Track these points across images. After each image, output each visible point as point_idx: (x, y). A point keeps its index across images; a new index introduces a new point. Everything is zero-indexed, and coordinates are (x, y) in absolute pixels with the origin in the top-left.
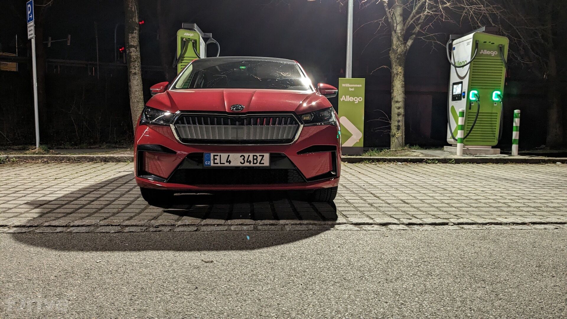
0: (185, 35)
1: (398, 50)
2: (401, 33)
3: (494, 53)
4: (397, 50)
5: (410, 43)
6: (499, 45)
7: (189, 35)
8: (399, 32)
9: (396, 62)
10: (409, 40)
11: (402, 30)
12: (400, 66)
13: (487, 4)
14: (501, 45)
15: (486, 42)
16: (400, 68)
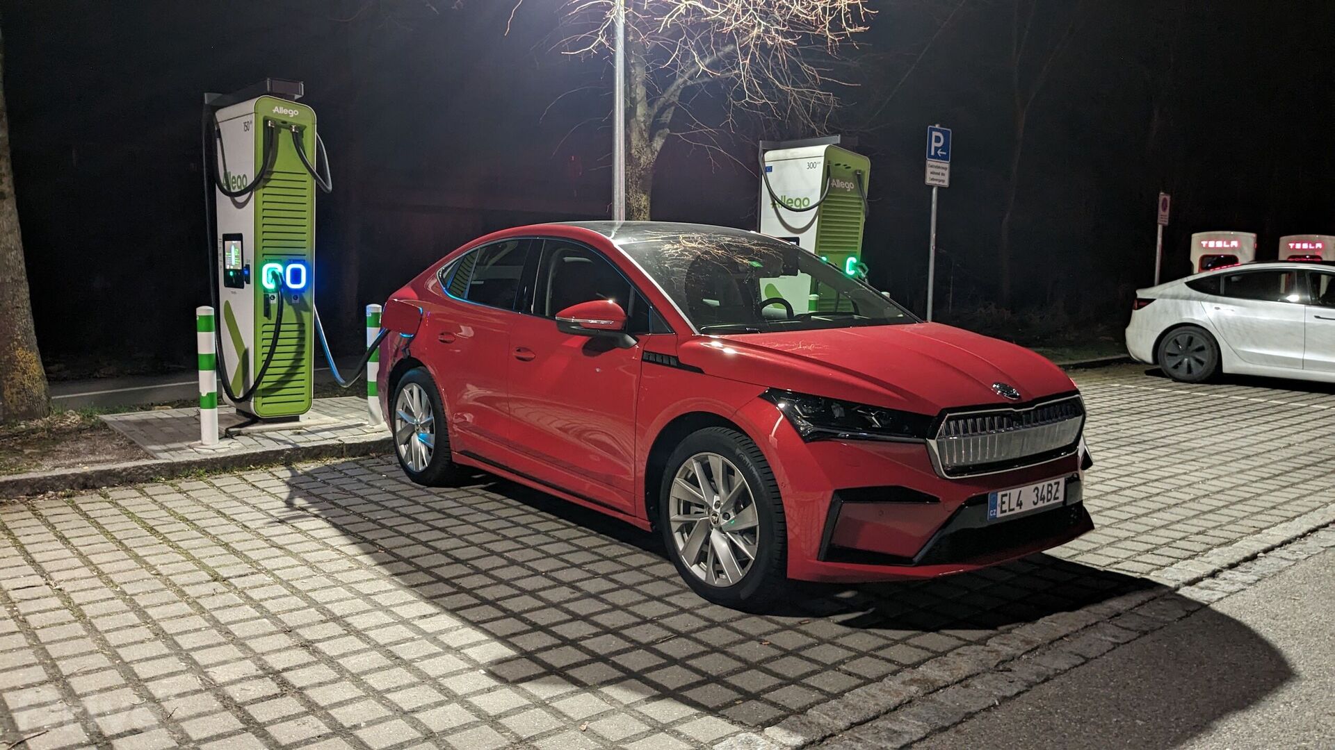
0: (274, 111)
1: (642, 159)
2: (645, 122)
3: (850, 186)
4: (640, 157)
5: (658, 144)
6: (856, 171)
7: (285, 111)
8: (642, 119)
9: (636, 184)
10: (657, 138)
11: (647, 116)
12: (645, 194)
13: (793, 79)
14: (860, 171)
15: (839, 165)
16: (645, 197)
